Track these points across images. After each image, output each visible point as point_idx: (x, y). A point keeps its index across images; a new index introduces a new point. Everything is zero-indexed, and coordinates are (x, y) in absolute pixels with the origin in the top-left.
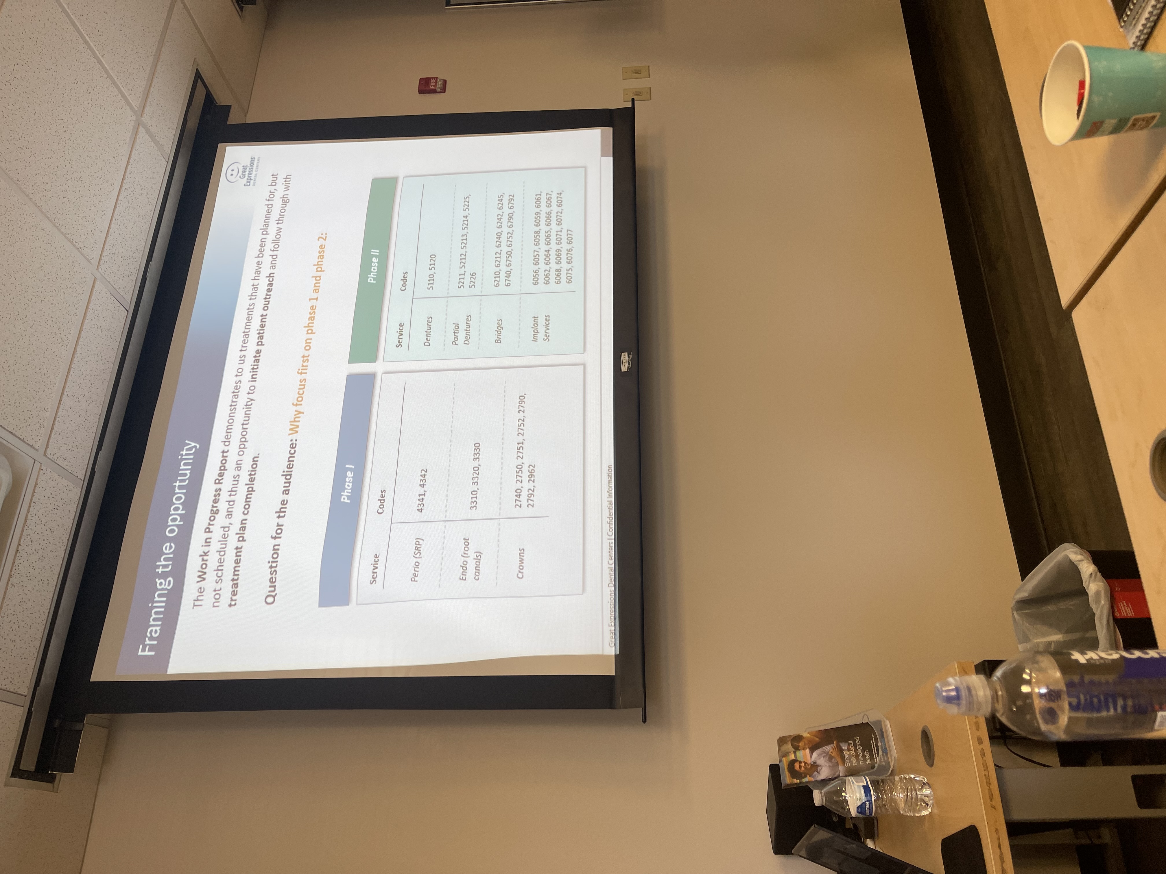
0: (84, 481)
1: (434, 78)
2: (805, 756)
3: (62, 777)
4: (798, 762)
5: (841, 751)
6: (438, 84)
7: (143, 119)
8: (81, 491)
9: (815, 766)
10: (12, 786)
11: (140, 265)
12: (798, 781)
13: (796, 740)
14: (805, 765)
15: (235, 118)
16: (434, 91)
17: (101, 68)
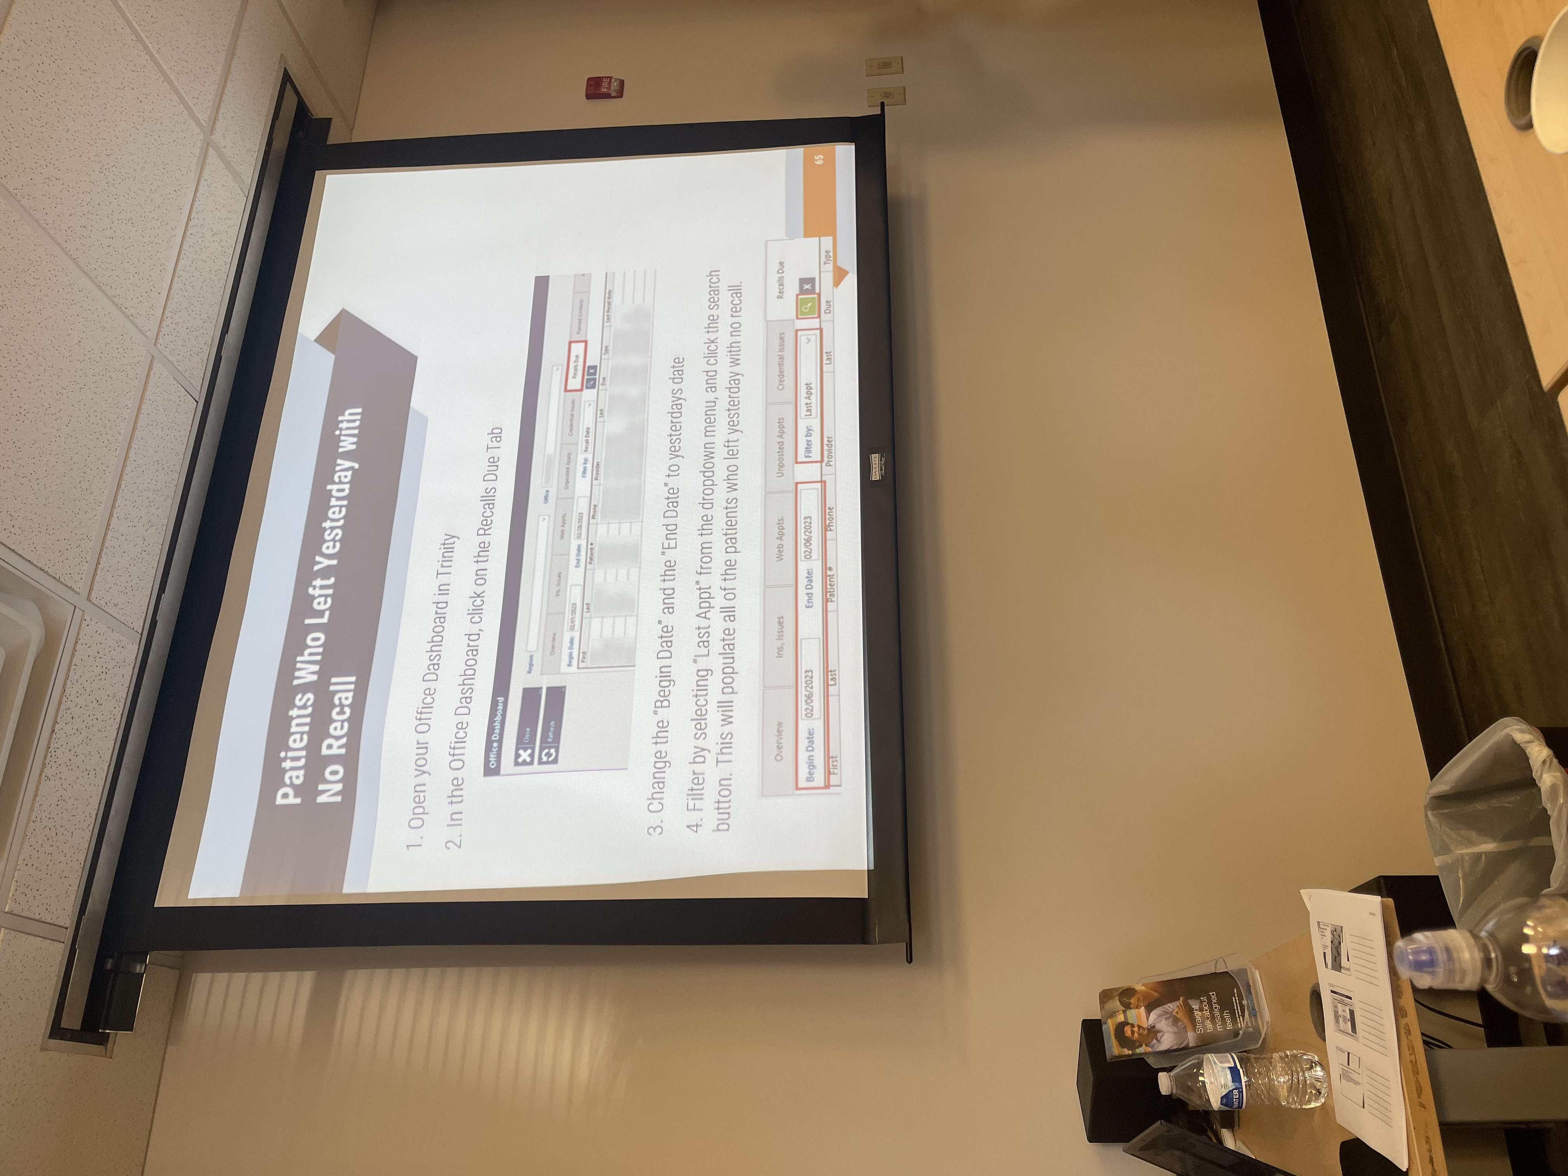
0: (141, 634)
1: (608, 77)
2: (1138, 1016)
3: (117, 1037)
4: (1129, 1026)
5: (1190, 1011)
6: (612, 85)
7: (213, 137)
8: (138, 648)
9: (1153, 1032)
10: (52, 1050)
11: (212, 338)
12: (1130, 1052)
13: (1126, 995)
14: (1139, 1029)
15: (336, 137)
16: (607, 96)
17: (155, 68)
